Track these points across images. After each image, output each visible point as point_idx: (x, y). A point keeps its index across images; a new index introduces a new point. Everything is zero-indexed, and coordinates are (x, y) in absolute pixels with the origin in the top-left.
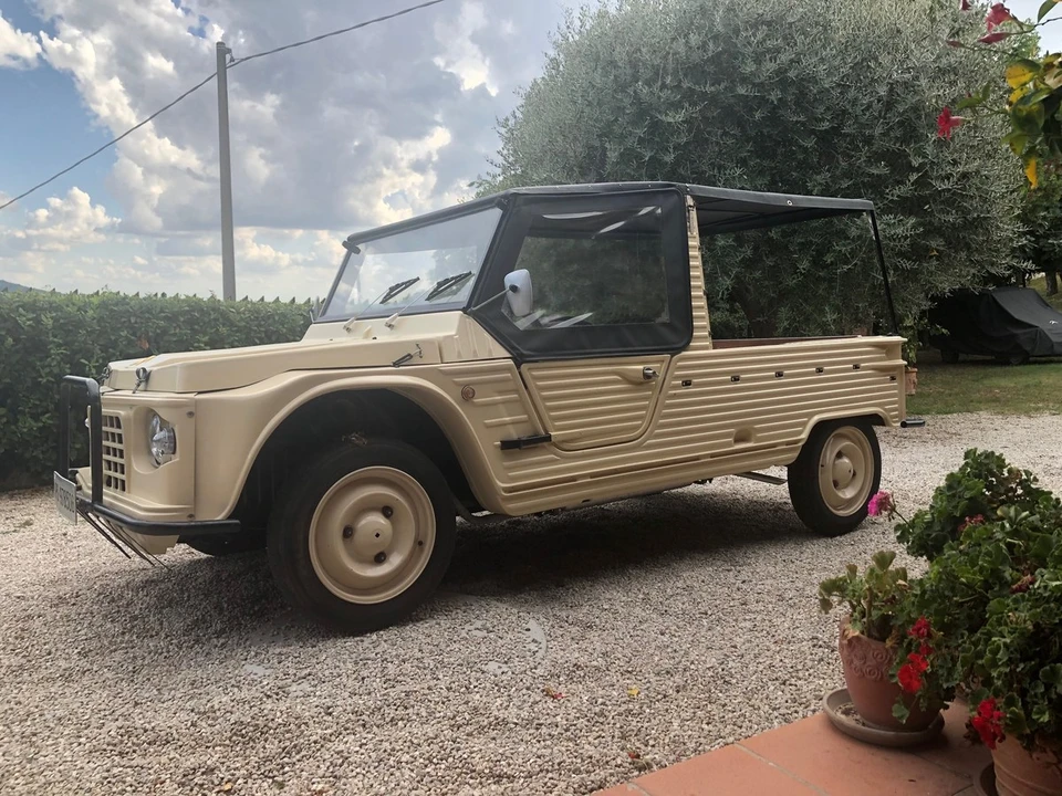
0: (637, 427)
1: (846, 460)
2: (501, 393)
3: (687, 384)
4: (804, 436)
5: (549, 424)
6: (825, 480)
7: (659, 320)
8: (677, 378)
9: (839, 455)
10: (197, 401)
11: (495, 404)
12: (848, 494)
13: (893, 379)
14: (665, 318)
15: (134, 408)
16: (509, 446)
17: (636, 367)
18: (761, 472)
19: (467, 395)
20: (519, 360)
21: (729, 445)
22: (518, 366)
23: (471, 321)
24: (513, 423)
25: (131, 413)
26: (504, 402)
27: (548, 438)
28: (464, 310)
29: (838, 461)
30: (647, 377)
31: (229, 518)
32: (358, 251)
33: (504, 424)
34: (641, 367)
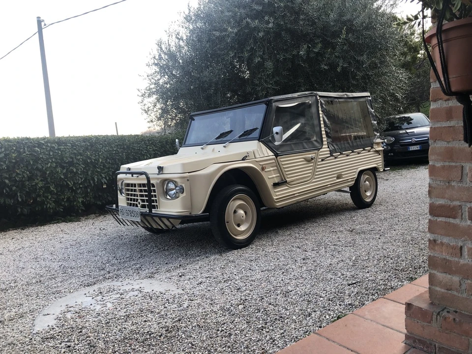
0: (309, 176)
1: (367, 182)
2: (272, 167)
3: (322, 160)
4: (356, 176)
5: (286, 176)
6: (362, 190)
7: (313, 139)
8: (319, 158)
9: (365, 182)
10: (190, 176)
11: (270, 171)
12: (368, 194)
13: (380, 154)
14: (315, 138)
15: (160, 180)
16: (276, 185)
17: (309, 155)
18: (342, 189)
19: (263, 169)
20: (277, 155)
21: (335, 180)
22: (276, 157)
23: (261, 143)
24: (276, 177)
25: (158, 182)
26: (274, 170)
27: (286, 182)
28: (259, 140)
29: (366, 183)
30: (312, 159)
31: (203, 212)
32: (194, 120)
33: (273, 178)
34: (310, 156)
